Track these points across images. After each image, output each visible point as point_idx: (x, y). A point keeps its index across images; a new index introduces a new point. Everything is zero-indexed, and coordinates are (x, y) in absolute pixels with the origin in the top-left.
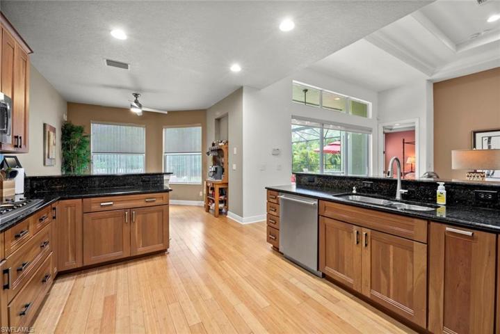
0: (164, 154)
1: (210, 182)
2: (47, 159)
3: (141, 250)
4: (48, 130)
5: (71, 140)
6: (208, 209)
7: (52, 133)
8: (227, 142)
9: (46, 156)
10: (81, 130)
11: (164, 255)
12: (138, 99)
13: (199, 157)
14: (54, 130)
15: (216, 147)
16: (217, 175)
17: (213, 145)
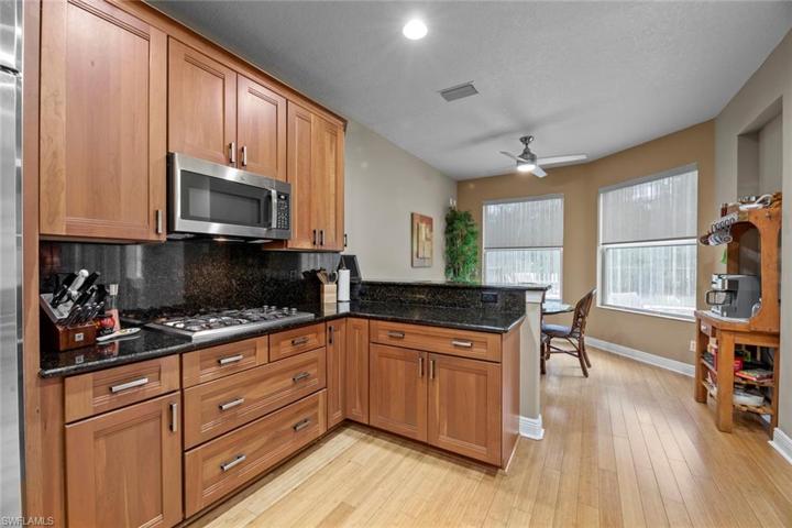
0: (600, 248)
1: (708, 320)
2: (415, 257)
3: (444, 441)
4: (416, 221)
5: (455, 232)
6: (702, 396)
7: (423, 226)
8: (778, 197)
9: (415, 256)
10: (467, 216)
11: (493, 475)
12: (529, 146)
13: (690, 250)
14: (429, 221)
15: (733, 217)
16: (736, 303)
17: (724, 212)
